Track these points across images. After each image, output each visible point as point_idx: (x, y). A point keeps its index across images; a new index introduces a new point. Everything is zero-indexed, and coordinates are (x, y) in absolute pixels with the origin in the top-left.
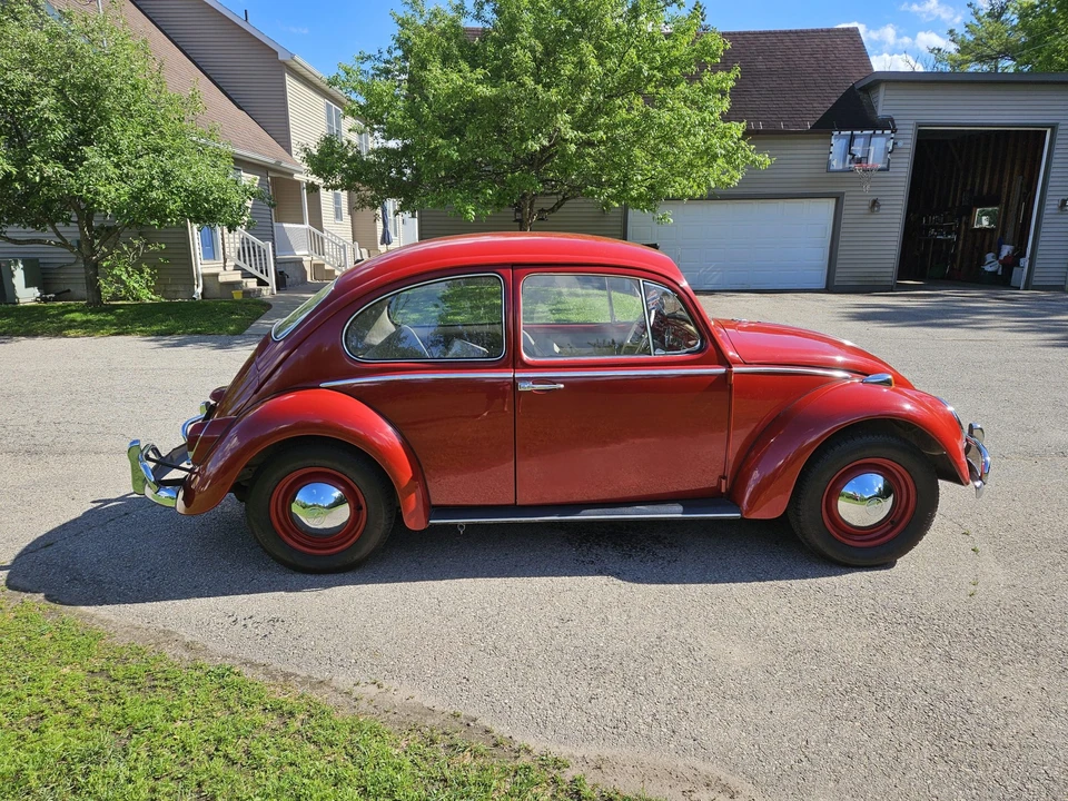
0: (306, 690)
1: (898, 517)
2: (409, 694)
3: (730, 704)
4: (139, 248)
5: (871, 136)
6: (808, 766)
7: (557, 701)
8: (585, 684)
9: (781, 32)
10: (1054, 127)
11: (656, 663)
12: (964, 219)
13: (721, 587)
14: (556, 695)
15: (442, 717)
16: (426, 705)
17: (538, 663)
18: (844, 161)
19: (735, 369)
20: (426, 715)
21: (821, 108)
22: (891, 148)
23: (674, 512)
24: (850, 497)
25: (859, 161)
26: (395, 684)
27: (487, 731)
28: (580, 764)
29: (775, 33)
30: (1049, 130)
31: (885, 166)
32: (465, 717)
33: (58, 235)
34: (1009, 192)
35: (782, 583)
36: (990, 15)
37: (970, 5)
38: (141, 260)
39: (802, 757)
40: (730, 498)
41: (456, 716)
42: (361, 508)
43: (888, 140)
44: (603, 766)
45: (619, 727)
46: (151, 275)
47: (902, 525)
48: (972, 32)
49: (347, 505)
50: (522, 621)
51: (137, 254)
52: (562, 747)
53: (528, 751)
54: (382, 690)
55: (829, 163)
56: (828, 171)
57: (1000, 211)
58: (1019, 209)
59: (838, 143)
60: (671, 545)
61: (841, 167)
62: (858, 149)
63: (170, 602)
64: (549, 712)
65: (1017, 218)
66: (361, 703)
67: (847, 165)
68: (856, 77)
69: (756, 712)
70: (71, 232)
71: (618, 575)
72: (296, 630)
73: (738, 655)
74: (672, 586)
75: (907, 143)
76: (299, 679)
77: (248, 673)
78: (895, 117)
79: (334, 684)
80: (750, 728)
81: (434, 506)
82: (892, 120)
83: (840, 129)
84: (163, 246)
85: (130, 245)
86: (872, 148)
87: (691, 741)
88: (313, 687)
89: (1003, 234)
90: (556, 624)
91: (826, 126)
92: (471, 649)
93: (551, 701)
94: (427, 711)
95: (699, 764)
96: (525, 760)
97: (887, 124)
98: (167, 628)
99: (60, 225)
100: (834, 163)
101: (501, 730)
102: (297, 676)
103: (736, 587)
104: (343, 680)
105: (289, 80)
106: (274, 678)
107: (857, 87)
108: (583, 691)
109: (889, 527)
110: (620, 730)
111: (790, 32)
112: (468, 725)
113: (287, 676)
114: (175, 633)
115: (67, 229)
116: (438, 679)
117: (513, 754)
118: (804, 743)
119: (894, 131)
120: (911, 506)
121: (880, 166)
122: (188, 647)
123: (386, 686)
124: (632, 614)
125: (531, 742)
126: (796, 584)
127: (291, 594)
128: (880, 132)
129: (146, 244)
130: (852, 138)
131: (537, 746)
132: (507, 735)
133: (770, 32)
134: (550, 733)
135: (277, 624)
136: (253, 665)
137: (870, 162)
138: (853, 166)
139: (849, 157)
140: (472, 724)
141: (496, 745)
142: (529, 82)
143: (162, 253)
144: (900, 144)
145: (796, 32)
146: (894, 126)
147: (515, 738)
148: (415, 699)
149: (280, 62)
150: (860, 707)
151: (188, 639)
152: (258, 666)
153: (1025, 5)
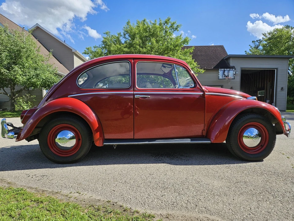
0: (51, 195)
1: (263, 144)
2: (91, 195)
3: (217, 197)
4: (28, 97)
5: (229, 70)
6: (253, 216)
7: (149, 196)
8: (159, 191)
9: (203, 46)
10: (277, 69)
11: (186, 186)
12: (255, 94)
13: (206, 166)
14: (149, 195)
15: (103, 202)
16: (97, 199)
17: (142, 186)
18: (223, 77)
19: (206, 93)
20: (97, 202)
21: (215, 64)
22: (235, 73)
23: (188, 141)
24: (246, 137)
25: (227, 76)
26: (86, 193)
27: (121, 206)
28: (159, 217)
29: (202, 46)
30: (276, 70)
31: (234, 78)
32: (112, 202)
33: (4, 91)
34: (267, 86)
35: (227, 165)
36: (255, 48)
37: (250, 45)
38: (28, 100)
39: (250, 213)
40: (207, 136)
41: (108, 202)
42: (80, 140)
43: (234, 72)
44: (169, 217)
45: (174, 205)
46: (31, 104)
47: (265, 146)
48: (251, 51)
49: (75, 139)
50: (136, 175)
51: (27, 98)
52: (152, 211)
53: (138, 212)
54: (80, 194)
55: (219, 77)
56: (219, 79)
57: (265, 92)
58: (270, 91)
59: (221, 72)
60: (187, 157)
61: (222, 78)
62: (226, 73)
63: (7, 171)
64: (146, 200)
65: (270, 93)
66: (71, 198)
67: (224, 78)
68: (224, 56)
69: (228, 199)
70: (8, 90)
71: (169, 163)
72: (51, 178)
73: (217, 183)
74: (189, 166)
75: (239, 73)
76: (48, 192)
77: (28, 190)
78: (235, 66)
79: (62, 193)
80: (227, 204)
81: (106, 139)
82: (234, 67)
83: (221, 68)
84: (35, 96)
85: (26, 96)
86: (230, 73)
87: (204, 209)
88: (53, 194)
89: (266, 97)
90: (148, 175)
91: (217, 68)
92: (116, 182)
93: (147, 196)
94: (97, 201)
95: (208, 216)
96: (136, 215)
97: (233, 67)
98: (3, 178)
99: (5, 88)
100: (220, 77)
101: (127, 206)
102: (47, 191)
103: (211, 166)
104: (65, 192)
105: (75, 57)
106: (38, 192)
107: (224, 59)
108: (159, 193)
109: (260, 148)
110: (175, 205)
111: (206, 46)
112: (114, 204)
113: (43, 191)
114: (5, 180)
115: (7, 89)
116: (103, 191)
117: (131, 214)
118: (249, 209)
119: (235, 69)
120: (267, 139)
121: (232, 78)
122: (8, 183)
123: (82, 193)
124: (175, 173)
125: (138, 209)
126: (232, 165)
127: (52, 169)
128: (232, 69)
129: (30, 96)
130: (224, 71)
131: (142, 211)
132: (129, 208)
133: (201, 46)
134: (146, 206)
135: (44, 177)
136: (31, 188)
137: (230, 77)
138: (225, 78)
139: (224, 75)
140: (115, 204)
141: (124, 211)
142: (138, 47)
143: (34, 98)
144: (237, 73)
145: (207, 46)
146: (235, 68)
147: (132, 208)
148: (93, 197)
149: (73, 52)
150: (267, 197)
151: (9, 181)
152: (33, 188)
153: (264, 44)
